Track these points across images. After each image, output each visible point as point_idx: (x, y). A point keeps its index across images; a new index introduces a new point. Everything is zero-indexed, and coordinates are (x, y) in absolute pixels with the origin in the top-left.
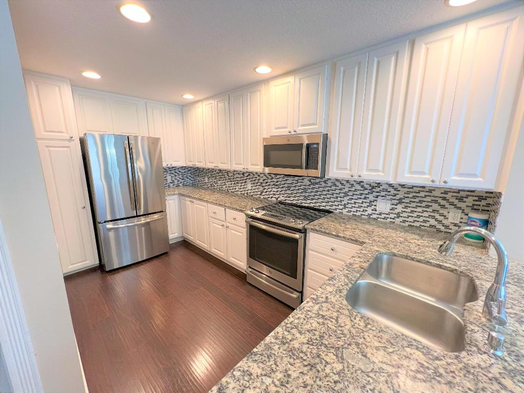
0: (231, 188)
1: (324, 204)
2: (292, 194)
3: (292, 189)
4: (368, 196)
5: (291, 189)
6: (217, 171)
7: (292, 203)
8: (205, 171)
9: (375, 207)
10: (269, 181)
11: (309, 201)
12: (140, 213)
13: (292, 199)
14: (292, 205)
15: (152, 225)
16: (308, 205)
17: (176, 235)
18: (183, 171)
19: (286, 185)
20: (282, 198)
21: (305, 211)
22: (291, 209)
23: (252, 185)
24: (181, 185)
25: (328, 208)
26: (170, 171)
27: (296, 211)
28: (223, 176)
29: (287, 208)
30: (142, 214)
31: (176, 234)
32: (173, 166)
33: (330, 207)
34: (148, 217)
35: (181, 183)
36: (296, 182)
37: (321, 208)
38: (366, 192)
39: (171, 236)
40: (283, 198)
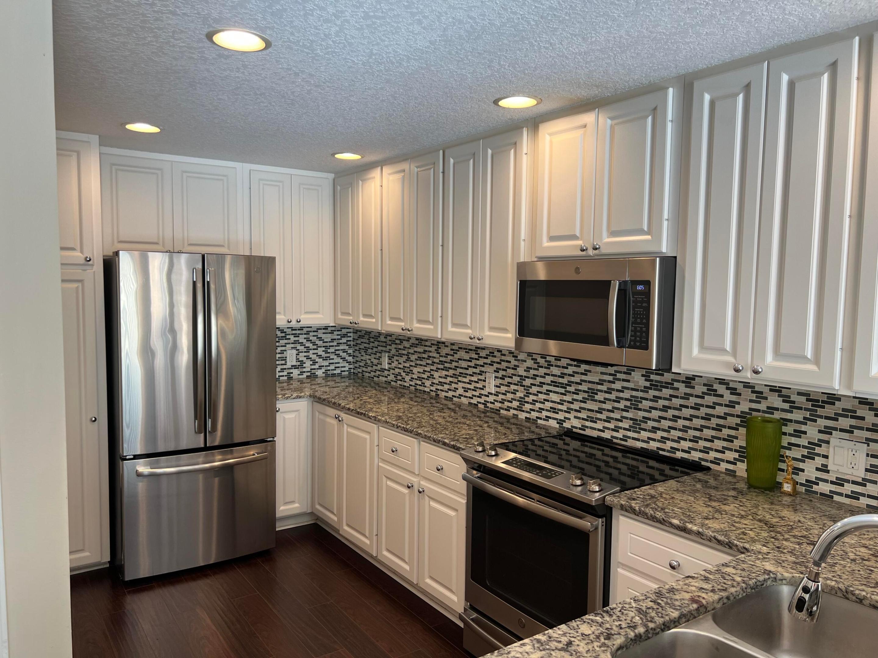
0: (446, 387)
1: (685, 445)
2: (600, 411)
3: (600, 397)
4: (803, 428)
5: (597, 397)
6: (413, 341)
7: (599, 438)
8: (382, 338)
9: (823, 461)
10: (542, 371)
11: (644, 435)
12: (214, 440)
13: (599, 425)
14: (600, 442)
15: (239, 475)
16: (644, 445)
17: (295, 507)
18: (327, 337)
19: (584, 387)
20: (573, 423)
21: (634, 463)
22: (598, 454)
23: (499, 381)
24: (320, 373)
25: (695, 456)
26: (296, 335)
27: (610, 460)
28: (425, 356)
29: (586, 449)
30: (217, 443)
31: (297, 505)
32: (303, 323)
33: (701, 455)
34: (232, 452)
35: (321, 367)
36: (611, 378)
37: (679, 455)
38: (797, 416)
39: (282, 508)
40: (577, 423)
